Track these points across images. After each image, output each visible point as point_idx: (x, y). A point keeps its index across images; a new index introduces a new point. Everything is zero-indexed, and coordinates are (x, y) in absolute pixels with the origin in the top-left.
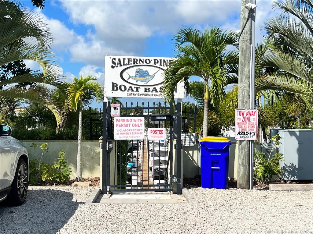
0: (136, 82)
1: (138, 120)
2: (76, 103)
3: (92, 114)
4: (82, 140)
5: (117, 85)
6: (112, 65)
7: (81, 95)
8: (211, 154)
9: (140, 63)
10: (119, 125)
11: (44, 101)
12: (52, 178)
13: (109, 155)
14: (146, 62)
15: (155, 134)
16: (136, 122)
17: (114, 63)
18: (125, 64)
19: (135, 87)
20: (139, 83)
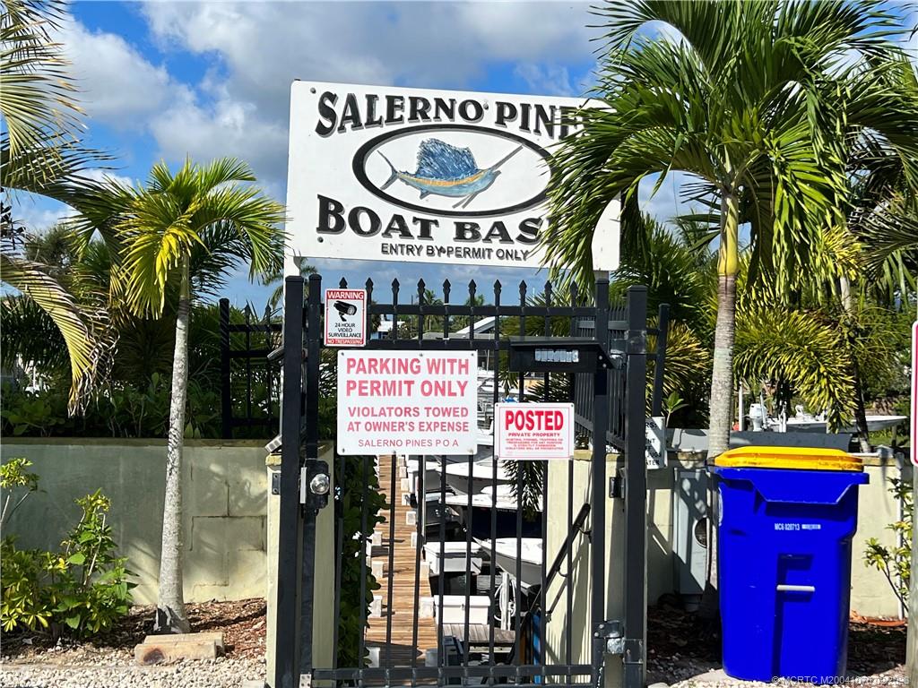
0: (423, 196)
1: (448, 365)
2: (161, 280)
3: (233, 329)
4: (187, 439)
5: (339, 207)
6: (320, 123)
7: (182, 246)
8: (777, 527)
9: (437, 117)
10: (361, 388)
11: (15, 269)
12: (46, 618)
13: (311, 524)
14: (464, 114)
15: (525, 430)
16: (437, 372)
17: (327, 113)
18: (377, 119)
19: (415, 220)
20: (433, 202)
